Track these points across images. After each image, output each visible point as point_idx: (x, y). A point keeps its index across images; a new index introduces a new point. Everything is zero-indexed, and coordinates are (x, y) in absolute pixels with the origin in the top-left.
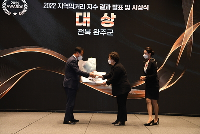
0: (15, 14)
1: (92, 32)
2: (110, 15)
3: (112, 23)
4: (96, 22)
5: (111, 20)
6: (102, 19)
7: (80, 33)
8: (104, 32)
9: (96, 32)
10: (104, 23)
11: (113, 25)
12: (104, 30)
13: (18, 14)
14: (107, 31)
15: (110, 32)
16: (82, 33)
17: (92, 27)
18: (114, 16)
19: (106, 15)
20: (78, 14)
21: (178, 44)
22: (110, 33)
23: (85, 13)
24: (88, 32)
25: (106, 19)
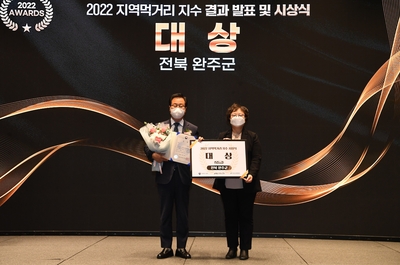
0: (27, 28)
1: (190, 63)
2: (226, 28)
3: (231, 44)
4: (197, 44)
5: (229, 38)
6: (210, 37)
7: (165, 66)
8: (214, 64)
9: (198, 64)
10: (214, 44)
11: (233, 48)
12: (214, 59)
13: (33, 29)
14: (221, 61)
15: (229, 64)
16: (168, 67)
17: (189, 54)
18: (235, 29)
19: (219, 26)
20: (160, 27)
21: (375, 87)
22: (229, 66)
23: (174, 25)
24: (181, 64)
25: (219, 37)
